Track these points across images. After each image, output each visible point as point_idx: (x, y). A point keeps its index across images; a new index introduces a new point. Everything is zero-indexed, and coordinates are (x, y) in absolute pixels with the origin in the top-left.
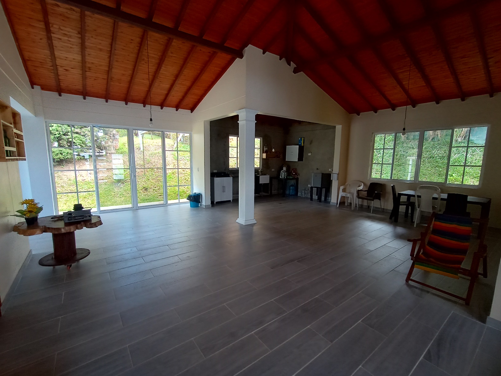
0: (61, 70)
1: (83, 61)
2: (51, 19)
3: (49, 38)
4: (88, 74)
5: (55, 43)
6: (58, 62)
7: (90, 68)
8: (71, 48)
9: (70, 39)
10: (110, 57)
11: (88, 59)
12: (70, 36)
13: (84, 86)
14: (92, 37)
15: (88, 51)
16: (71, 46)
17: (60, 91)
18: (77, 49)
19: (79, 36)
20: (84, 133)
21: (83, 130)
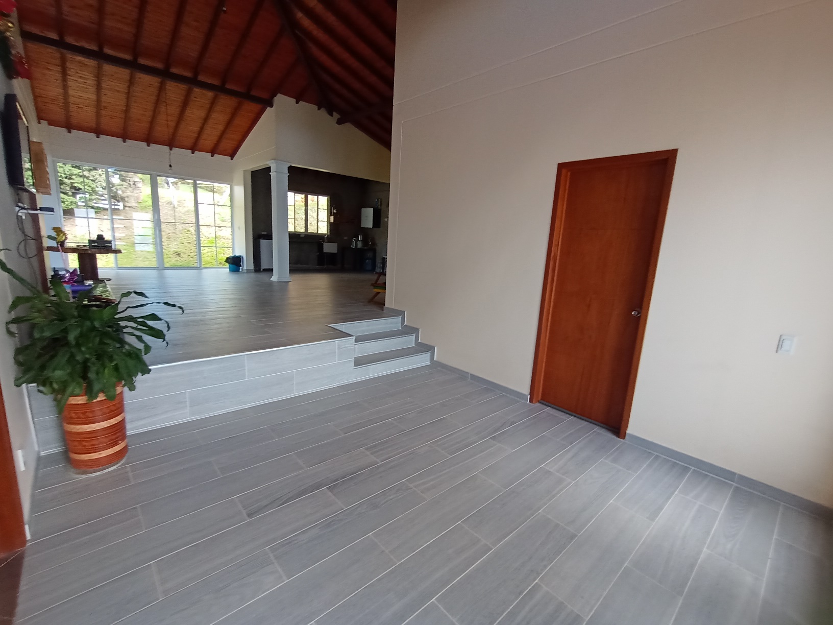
0: (73, 108)
1: (98, 101)
2: (69, 65)
3: (64, 80)
4: (103, 112)
5: (70, 83)
6: (71, 99)
7: (105, 107)
8: (86, 88)
9: (86, 81)
10: (128, 98)
11: (104, 98)
12: (87, 79)
13: (98, 123)
14: (109, 80)
15: (104, 92)
16: (87, 87)
17: (69, 127)
18: (93, 90)
19: (96, 79)
20: (94, 177)
21: (93, 173)
